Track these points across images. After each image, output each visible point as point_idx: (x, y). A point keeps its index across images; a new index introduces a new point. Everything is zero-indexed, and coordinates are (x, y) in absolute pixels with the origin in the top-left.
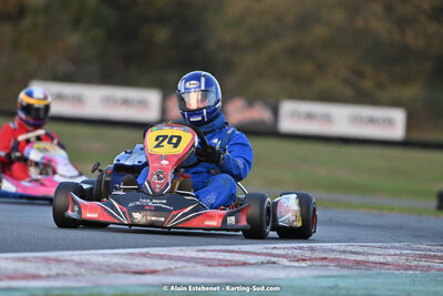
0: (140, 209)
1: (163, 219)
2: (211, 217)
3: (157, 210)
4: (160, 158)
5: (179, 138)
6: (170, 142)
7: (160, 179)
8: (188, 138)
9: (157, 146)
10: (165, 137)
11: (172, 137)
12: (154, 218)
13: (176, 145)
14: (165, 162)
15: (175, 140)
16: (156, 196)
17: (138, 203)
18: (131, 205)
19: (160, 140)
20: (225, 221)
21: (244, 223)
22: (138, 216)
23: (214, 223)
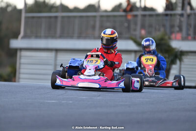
0: (147, 81)
2: (168, 83)
3: (153, 82)
4: (148, 65)
5: (153, 59)
7: (151, 72)
8: (155, 59)
9: (147, 61)
10: (148, 59)
11: (150, 59)
12: (152, 84)
13: (152, 61)
14: (151, 67)
16: (151, 77)
17: (146, 79)
19: (147, 60)
20: (173, 84)
21: (177, 85)
22: (147, 83)
23: (169, 85)
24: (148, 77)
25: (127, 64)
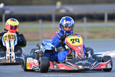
0: (81, 64)
1: (89, 67)
2: (103, 65)
3: (87, 65)
4: (77, 47)
6: (76, 41)
7: (82, 54)
9: (73, 43)
10: (74, 40)
11: (76, 39)
12: (86, 67)
13: (79, 42)
14: (80, 48)
15: (77, 40)
16: (83, 60)
17: (79, 62)
18: (76, 63)
20: (107, 66)
22: (81, 67)
23: (104, 67)
24: (80, 60)
25: (43, 46)
